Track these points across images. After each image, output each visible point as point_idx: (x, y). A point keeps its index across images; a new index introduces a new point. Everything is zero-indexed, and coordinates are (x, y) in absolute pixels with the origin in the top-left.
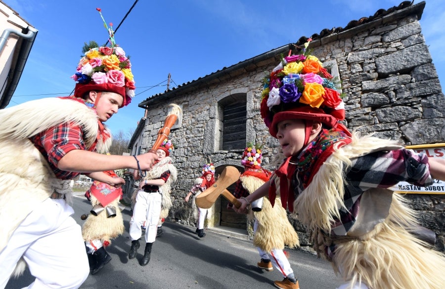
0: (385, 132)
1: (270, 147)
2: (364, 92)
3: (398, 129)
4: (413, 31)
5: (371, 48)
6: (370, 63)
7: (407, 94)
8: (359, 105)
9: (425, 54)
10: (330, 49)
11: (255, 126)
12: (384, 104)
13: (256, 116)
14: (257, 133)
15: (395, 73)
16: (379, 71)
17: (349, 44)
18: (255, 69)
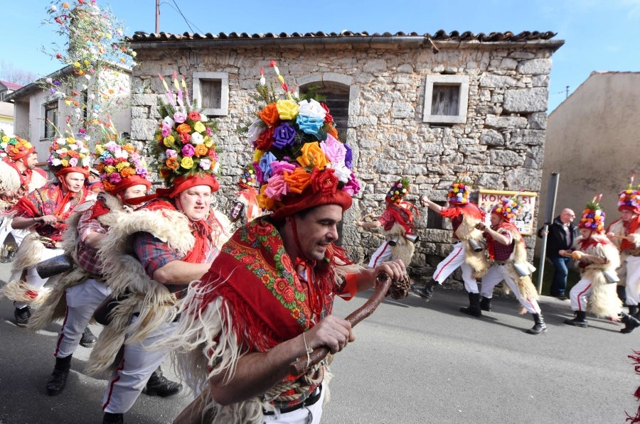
0: (491, 175)
1: (377, 172)
2: (486, 126)
3: (502, 173)
4: (544, 70)
5: (505, 75)
6: (499, 94)
7: (519, 140)
8: (477, 141)
9: (545, 101)
10: (466, 58)
11: (359, 141)
12: (499, 145)
13: (362, 126)
14: (361, 151)
15: (516, 113)
16: (505, 106)
17: (486, 60)
18: (366, 51)
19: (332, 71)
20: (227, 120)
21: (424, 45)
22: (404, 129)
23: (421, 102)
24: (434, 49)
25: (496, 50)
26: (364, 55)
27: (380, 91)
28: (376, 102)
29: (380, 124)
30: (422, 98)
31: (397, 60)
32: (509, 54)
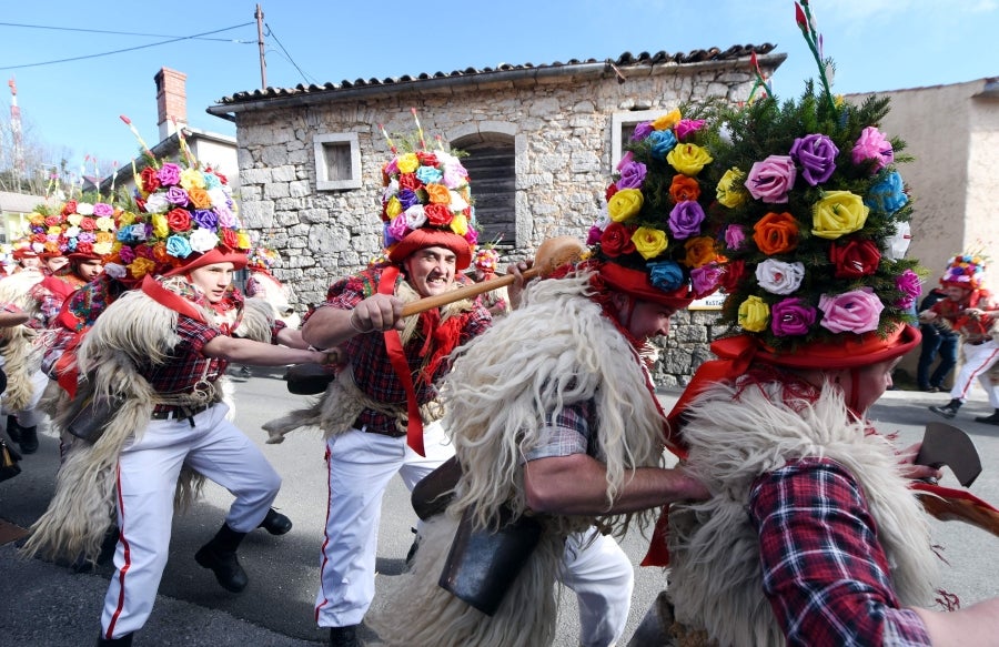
10: (661, 87)
11: (532, 206)
13: (534, 187)
14: (535, 219)
17: (687, 87)
18: (532, 88)
19: (491, 118)
20: (362, 193)
21: (606, 74)
22: (588, 186)
23: (608, 149)
24: (619, 77)
25: (699, 74)
26: (530, 94)
27: (554, 140)
28: (550, 154)
29: (556, 183)
30: (608, 145)
31: (573, 97)
32: (716, 77)
